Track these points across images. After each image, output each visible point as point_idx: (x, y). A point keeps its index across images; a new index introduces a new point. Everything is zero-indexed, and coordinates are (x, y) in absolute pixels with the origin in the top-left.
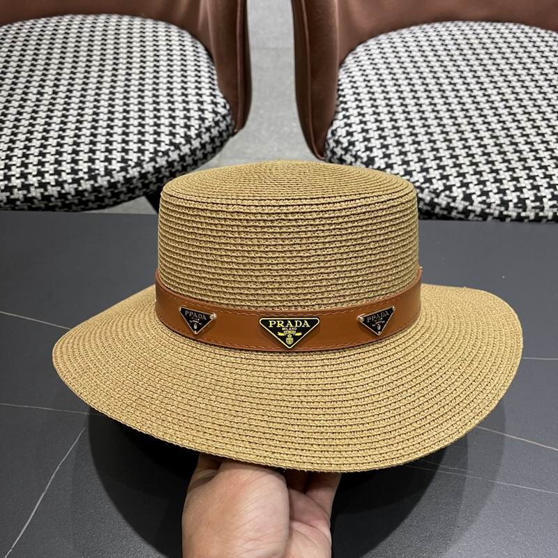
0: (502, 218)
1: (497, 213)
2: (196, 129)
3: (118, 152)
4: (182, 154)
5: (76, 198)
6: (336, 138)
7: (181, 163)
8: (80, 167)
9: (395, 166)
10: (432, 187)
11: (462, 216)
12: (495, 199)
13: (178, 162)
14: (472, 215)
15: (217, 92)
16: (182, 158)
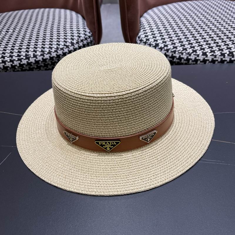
0: (222, 61)
1: (219, 60)
2: (76, 40)
3: (40, 48)
4: (70, 50)
5: (19, 68)
6: (140, 39)
8: (22, 54)
9: (169, 46)
10: (187, 52)
11: (203, 63)
12: (218, 53)
14: (208, 62)
15: (86, 27)
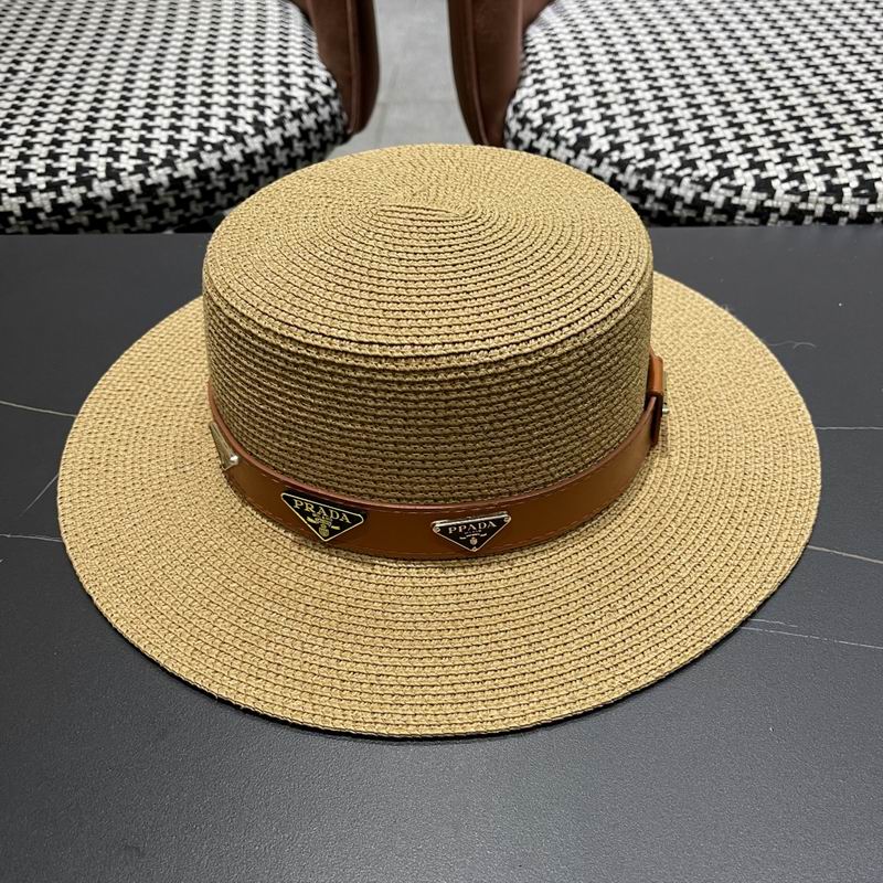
0: (831, 217)
1: (820, 210)
2: (275, 113)
3: (133, 142)
4: (248, 151)
5: (53, 218)
6: (521, 114)
7: (246, 168)
8: (62, 165)
9: (627, 146)
10: (696, 174)
11: (755, 221)
12: (815, 184)
13: (241, 165)
14: (774, 216)
15: (316, 61)
16: (249, 158)
